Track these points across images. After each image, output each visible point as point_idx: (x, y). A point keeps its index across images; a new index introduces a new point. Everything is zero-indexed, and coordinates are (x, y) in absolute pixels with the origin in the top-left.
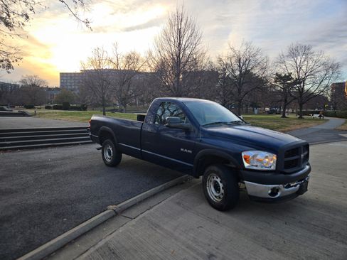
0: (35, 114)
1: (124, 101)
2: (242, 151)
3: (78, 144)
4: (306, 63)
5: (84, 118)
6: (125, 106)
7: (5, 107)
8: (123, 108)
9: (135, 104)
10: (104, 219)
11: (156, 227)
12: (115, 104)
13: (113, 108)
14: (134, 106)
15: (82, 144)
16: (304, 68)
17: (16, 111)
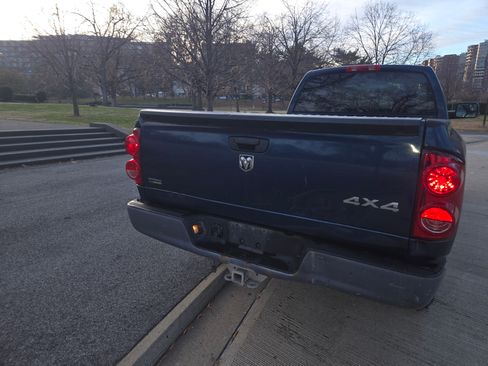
1: (111, 87)
3: (19, 165)
4: (388, 30)
5: (38, 114)
6: (114, 97)
8: (110, 99)
9: (130, 93)
12: (97, 94)
13: (93, 100)
14: (128, 97)
15: (27, 164)
16: (386, 38)
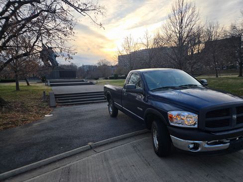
0: (97, 83)
2: (168, 111)
7: (84, 80)
10: (82, 150)
11: (105, 161)
17: (88, 82)
